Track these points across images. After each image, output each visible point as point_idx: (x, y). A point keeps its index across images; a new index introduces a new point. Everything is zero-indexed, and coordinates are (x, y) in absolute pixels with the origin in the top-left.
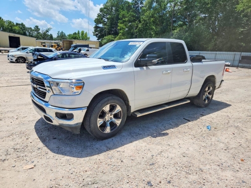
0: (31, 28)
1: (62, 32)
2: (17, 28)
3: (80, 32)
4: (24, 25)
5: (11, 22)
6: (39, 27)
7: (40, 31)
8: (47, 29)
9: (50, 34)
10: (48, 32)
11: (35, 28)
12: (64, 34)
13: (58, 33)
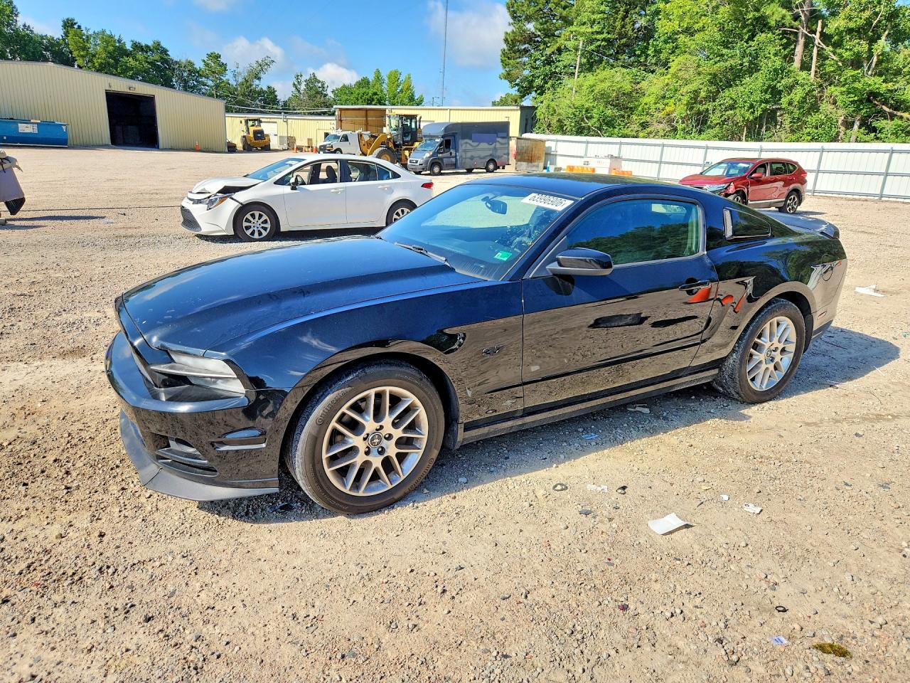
0: (190, 64)
1: (313, 79)
3: (384, 75)
4: (165, 51)
5: (111, 37)
6: (223, 60)
7: (228, 77)
8: (255, 66)
9: (265, 88)
10: (259, 79)
11: (207, 65)
12: (323, 84)
13: (296, 83)
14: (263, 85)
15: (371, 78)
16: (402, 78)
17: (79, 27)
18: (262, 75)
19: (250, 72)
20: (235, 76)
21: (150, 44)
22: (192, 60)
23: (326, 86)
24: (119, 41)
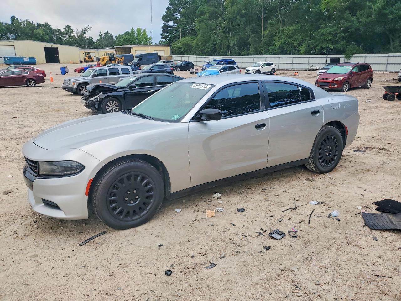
0: (59, 30)
1: (107, 33)
2: (40, 31)
3: (135, 29)
4: (50, 26)
5: (30, 22)
6: (72, 28)
8: (84, 29)
9: (88, 38)
10: (86, 34)
11: (65, 30)
12: (111, 35)
13: (100, 35)
14: (87, 36)
15: (130, 31)
16: (142, 30)
17: (17, 19)
18: (87, 33)
19: (82, 32)
20: (77, 34)
21: (44, 23)
22: (60, 29)
23: (112, 35)
24: (32, 23)
